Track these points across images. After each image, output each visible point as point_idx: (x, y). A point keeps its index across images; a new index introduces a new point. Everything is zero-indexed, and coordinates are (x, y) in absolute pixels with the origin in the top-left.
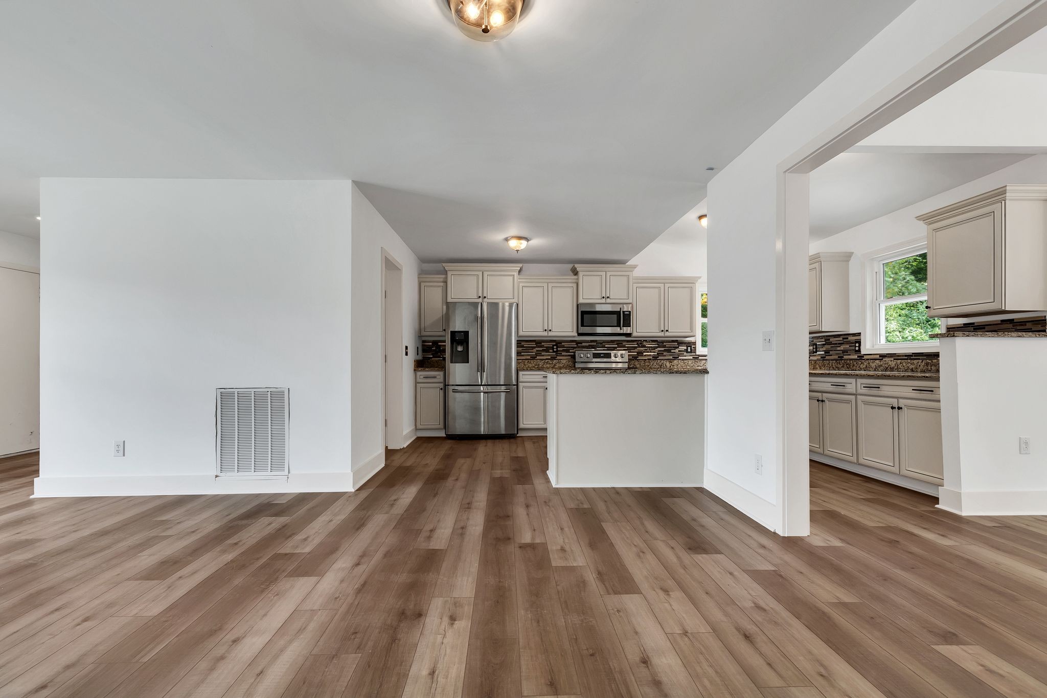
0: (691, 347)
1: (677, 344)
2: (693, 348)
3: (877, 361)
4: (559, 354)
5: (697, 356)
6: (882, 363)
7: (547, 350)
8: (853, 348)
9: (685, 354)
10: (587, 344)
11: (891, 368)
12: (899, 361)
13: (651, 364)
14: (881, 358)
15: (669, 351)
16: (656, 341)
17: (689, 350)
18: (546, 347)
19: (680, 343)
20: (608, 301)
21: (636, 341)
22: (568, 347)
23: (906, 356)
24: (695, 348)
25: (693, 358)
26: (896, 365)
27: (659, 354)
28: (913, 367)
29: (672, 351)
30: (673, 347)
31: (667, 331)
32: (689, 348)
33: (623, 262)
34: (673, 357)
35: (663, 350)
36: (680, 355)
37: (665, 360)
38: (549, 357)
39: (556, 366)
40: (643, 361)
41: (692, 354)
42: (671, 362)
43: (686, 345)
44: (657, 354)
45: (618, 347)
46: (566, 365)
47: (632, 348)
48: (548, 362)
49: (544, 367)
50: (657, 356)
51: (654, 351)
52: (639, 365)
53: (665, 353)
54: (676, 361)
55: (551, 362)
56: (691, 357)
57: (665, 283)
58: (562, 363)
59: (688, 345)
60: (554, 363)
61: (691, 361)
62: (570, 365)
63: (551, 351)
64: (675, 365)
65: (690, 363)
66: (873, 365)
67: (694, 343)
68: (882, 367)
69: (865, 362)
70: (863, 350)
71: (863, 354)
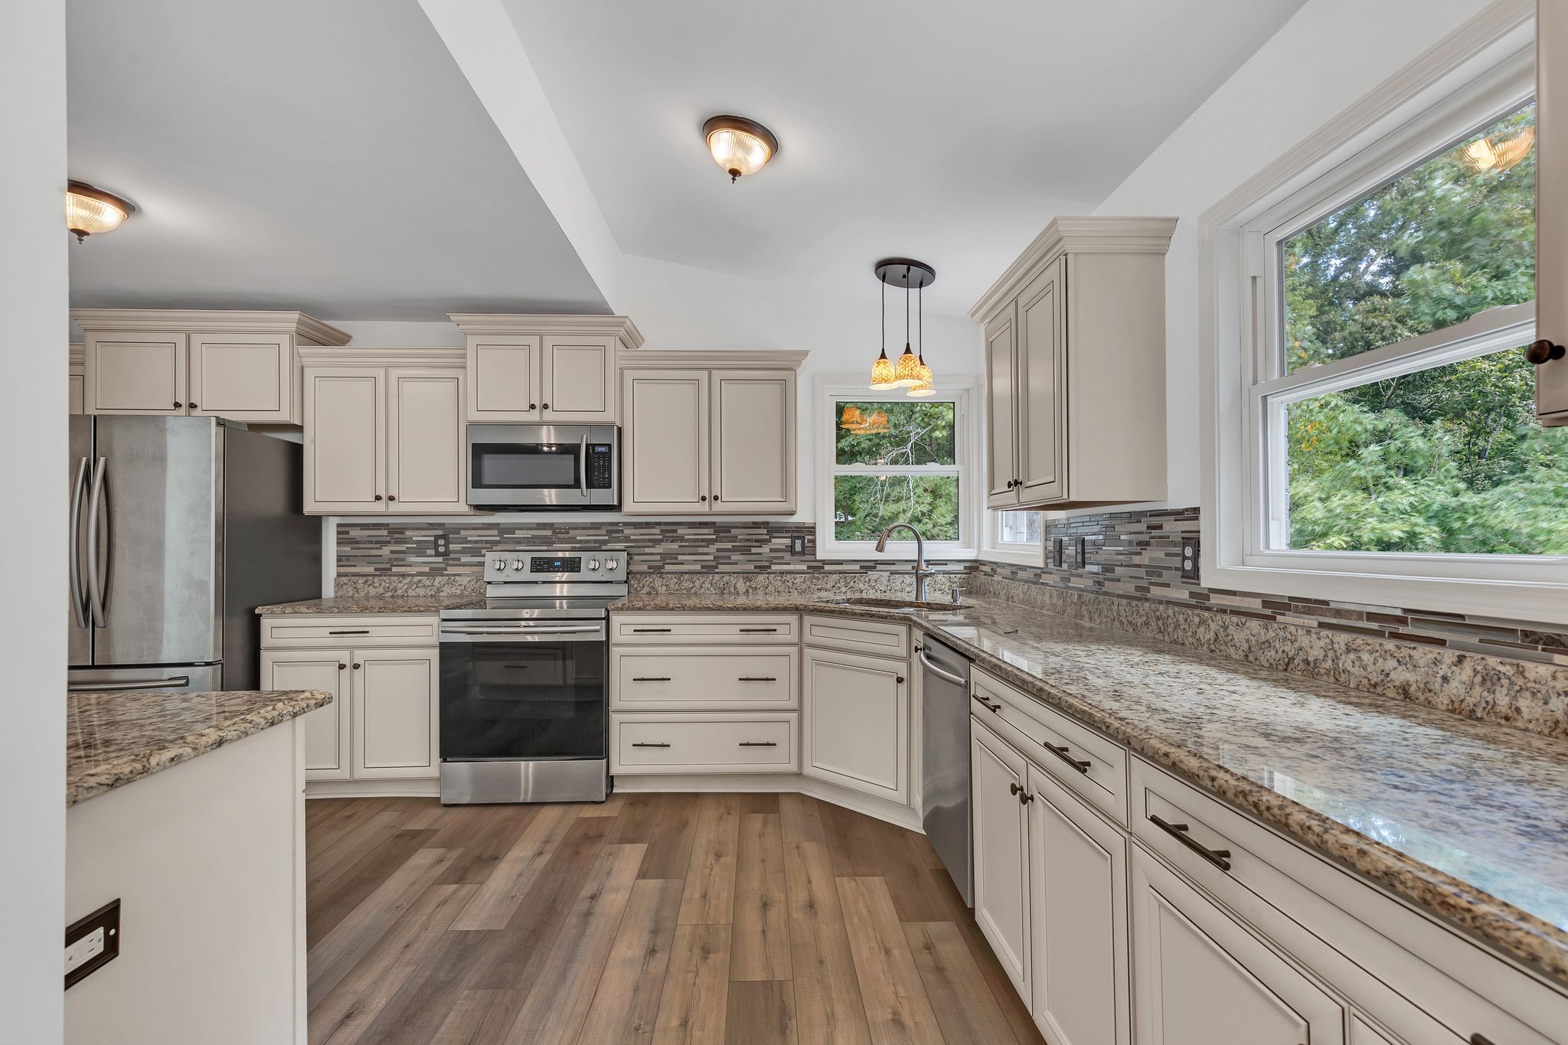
0: (803, 539)
1: (765, 531)
2: (809, 541)
3: (1254, 625)
4: (453, 559)
5: (820, 564)
6: (1271, 634)
7: (420, 549)
8: (1176, 562)
9: (787, 556)
10: (529, 534)
11: (1307, 662)
12: (1342, 639)
13: (698, 584)
14: (1269, 612)
15: (745, 550)
16: (712, 524)
17: (798, 547)
18: (418, 542)
19: (774, 530)
20: (548, 415)
21: (659, 524)
22: (477, 542)
23: (1371, 617)
24: (814, 541)
25: (809, 567)
26: (1331, 654)
27: (718, 557)
28: (1410, 677)
29: (754, 550)
30: (756, 541)
31: (717, 498)
32: (798, 543)
34: (756, 567)
35: (731, 547)
36: (774, 561)
37: (735, 575)
38: (427, 569)
39: (442, 591)
40: (676, 578)
41: (807, 557)
42: (750, 581)
43: (789, 535)
44: (712, 559)
45: (605, 542)
46: (470, 590)
47: (647, 544)
48: (420, 581)
49: (407, 596)
50: (714, 564)
51: (705, 550)
52: (664, 588)
53: (735, 557)
54: (761, 577)
55: (428, 583)
56: (804, 567)
57: (709, 370)
58: (460, 585)
59: (794, 535)
60: (436, 583)
61: (801, 575)
62: (482, 591)
63: (432, 552)
64: (759, 587)
65: (798, 580)
66: (1241, 638)
67: (812, 530)
68: (1273, 654)
69: (1210, 620)
70: (1208, 574)
71: (1208, 590)
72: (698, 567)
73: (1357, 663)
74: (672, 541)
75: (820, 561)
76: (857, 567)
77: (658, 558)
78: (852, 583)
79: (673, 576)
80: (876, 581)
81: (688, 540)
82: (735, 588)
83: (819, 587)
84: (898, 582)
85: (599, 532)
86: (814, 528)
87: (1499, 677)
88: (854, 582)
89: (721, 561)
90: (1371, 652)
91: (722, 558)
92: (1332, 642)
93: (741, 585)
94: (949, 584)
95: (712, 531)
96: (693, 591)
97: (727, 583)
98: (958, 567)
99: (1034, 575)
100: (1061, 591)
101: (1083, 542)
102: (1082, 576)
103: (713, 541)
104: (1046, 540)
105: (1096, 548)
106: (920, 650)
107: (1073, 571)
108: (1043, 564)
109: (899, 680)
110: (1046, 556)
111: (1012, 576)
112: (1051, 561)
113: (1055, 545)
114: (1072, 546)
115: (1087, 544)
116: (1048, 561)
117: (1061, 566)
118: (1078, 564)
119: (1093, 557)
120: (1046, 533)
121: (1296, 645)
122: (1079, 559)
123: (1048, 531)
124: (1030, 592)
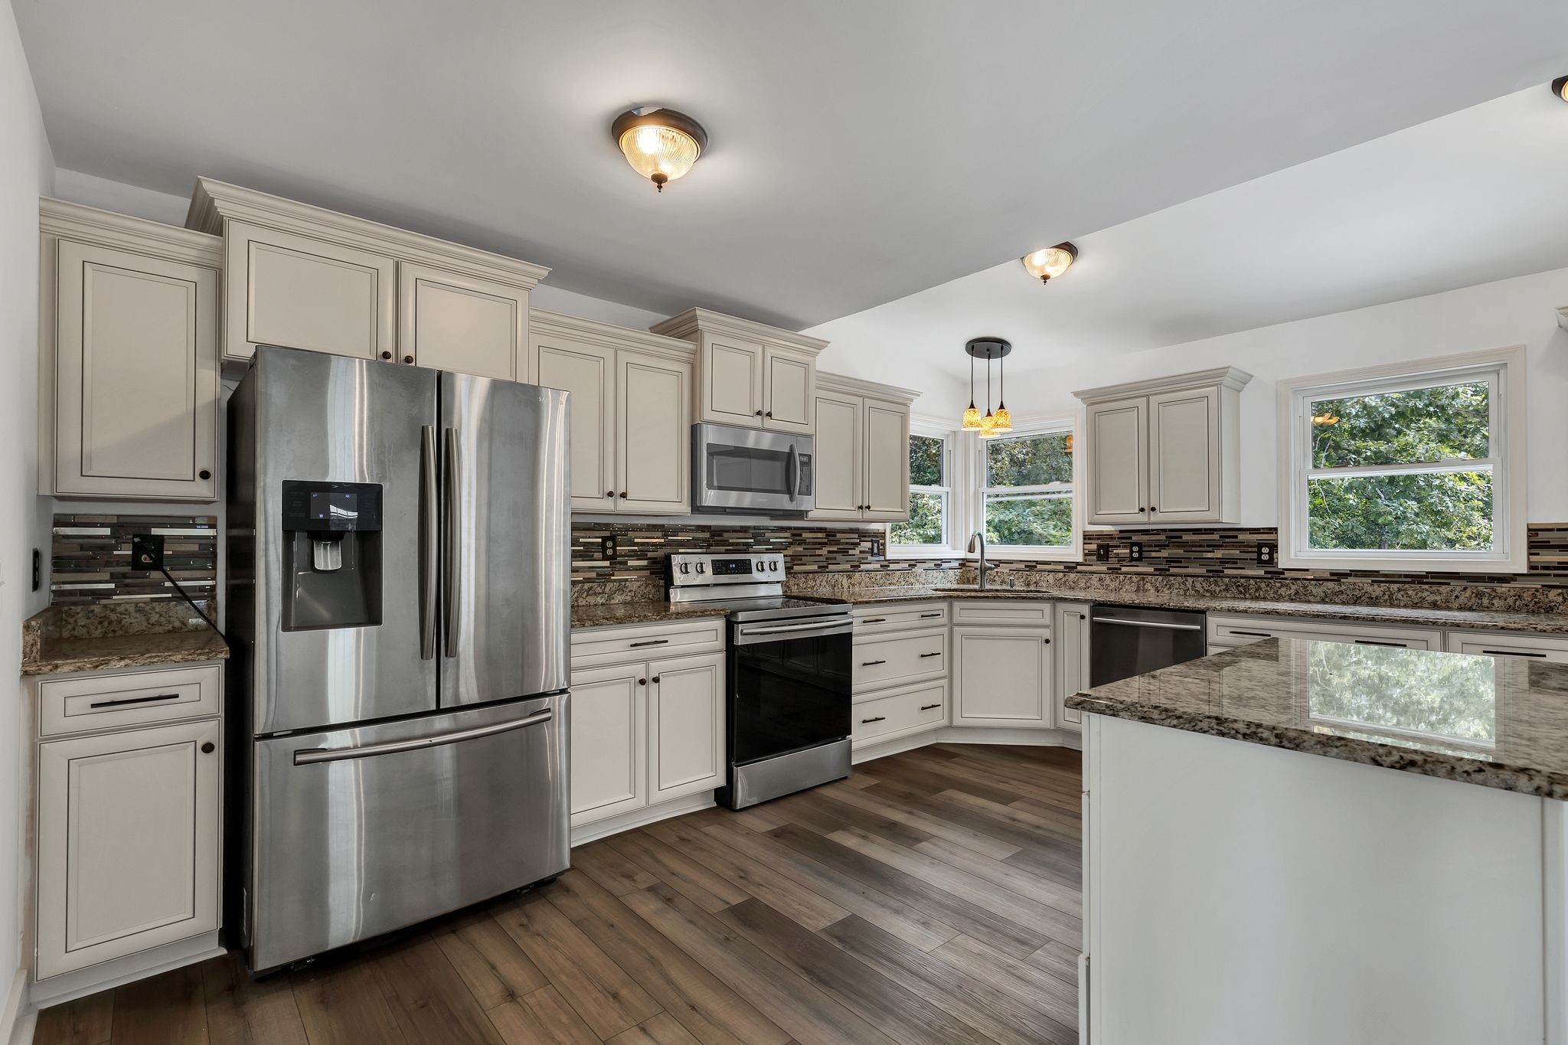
0: (878, 542)
1: (856, 536)
2: (882, 544)
3: (1328, 584)
4: (621, 563)
5: (889, 563)
7: (587, 552)
8: (1254, 555)
9: (870, 558)
10: (691, 537)
13: (817, 582)
15: (845, 552)
16: (824, 529)
17: (876, 550)
18: (584, 544)
19: (863, 535)
20: (769, 423)
22: (649, 544)
24: (884, 544)
25: (883, 566)
27: (829, 558)
29: (851, 552)
30: (852, 544)
31: (868, 508)
32: (876, 546)
33: (789, 324)
34: (852, 566)
35: (836, 549)
36: (863, 561)
37: (841, 573)
38: (593, 575)
39: (613, 598)
40: (803, 577)
41: (881, 558)
42: (850, 577)
43: (870, 539)
44: (825, 559)
46: (639, 596)
48: (590, 588)
49: (578, 606)
50: (826, 564)
51: (820, 552)
52: (796, 587)
53: (839, 557)
54: (856, 575)
55: (599, 590)
56: (880, 566)
57: (864, 397)
58: (630, 591)
59: (874, 539)
60: (607, 590)
61: (878, 572)
62: (651, 596)
63: (599, 555)
64: (855, 583)
65: (877, 577)
66: (1319, 591)
67: (883, 535)
68: (1345, 596)
69: (1291, 584)
70: (1283, 561)
71: (1284, 569)
72: (817, 567)
73: (1405, 596)
74: (799, 544)
75: (889, 560)
76: (906, 565)
80: (919, 576)
81: (809, 543)
83: (889, 582)
84: (930, 577)
85: (747, 535)
86: (884, 533)
87: (1484, 593)
89: (831, 562)
90: (1414, 590)
91: (831, 559)
92: (1389, 588)
95: (824, 535)
98: (956, 564)
99: (1065, 567)
100: (1115, 575)
101: (1139, 545)
102: (1137, 566)
103: (825, 544)
104: (1085, 544)
105: (1157, 549)
106: (1082, 617)
107: (1125, 563)
108: (1080, 560)
109: (1047, 641)
110: (1086, 555)
111: (1028, 569)
112: (1094, 558)
113: (1100, 547)
114: (1125, 547)
115: (1145, 546)
116: (1088, 558)
117: (1107, 560)
118: (1132, 559)
119: (1154, 554)
120: (1085, 539)
121: (1363, 591)
122: (1135, 555)
123: (1088, 537)
124: (1067, 578)
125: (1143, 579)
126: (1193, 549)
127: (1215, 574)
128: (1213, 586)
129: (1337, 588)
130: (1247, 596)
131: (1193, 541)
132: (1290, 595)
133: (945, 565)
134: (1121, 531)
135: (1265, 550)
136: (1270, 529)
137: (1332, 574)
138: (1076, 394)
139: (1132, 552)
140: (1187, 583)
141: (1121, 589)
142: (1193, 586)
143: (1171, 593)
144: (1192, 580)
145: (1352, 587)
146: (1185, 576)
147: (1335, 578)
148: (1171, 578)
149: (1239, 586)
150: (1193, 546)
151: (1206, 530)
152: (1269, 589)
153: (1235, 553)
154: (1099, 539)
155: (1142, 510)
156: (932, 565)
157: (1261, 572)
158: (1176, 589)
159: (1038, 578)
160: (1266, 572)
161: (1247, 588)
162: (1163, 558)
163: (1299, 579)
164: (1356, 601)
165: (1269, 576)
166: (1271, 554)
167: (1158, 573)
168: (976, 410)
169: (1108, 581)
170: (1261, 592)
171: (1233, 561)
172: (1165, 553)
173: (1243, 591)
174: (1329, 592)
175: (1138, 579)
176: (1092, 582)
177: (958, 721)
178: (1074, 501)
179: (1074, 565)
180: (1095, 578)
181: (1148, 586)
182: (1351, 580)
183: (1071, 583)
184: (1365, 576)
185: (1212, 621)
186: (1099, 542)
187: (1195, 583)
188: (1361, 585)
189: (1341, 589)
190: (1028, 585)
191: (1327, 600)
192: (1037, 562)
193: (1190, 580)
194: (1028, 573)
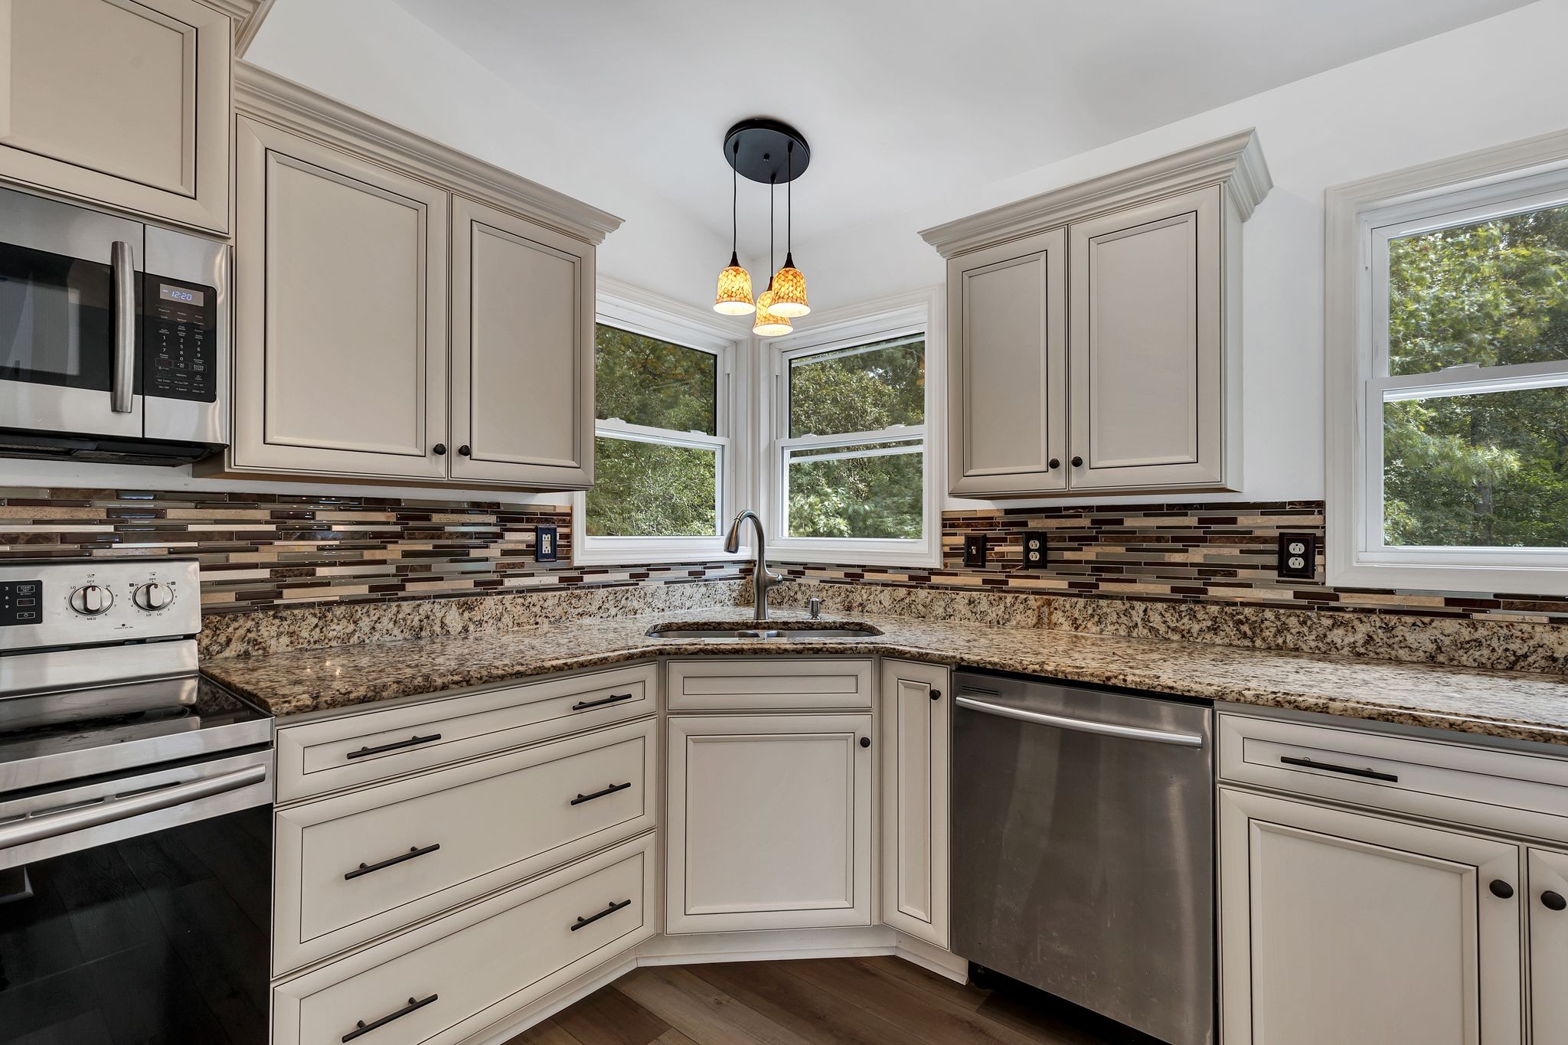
0: (553, 532)
1: (493, 519)
2: (562, 537)
5: (575, 574)
9: (528, 560)
15: (456, 554)
16: (393, 504)
17: (546, 548)
19: (510, 517)
24: (568, 537)
25: (563, 580)
27: (405, 568)
29: (474, 553)
30: (478, 536)
31: (465, 451)
32: (546, 539)
34: (477, 584)
35: (431, 548)
36: (510, 572)
37: (443, 601)
40: (315, 615)
41: (559, 564)
42: (471, 609)
43: (533, 526)
44: (394, 571)
45: (107, 540)
47: (236, 543)
50: (395, 581)
51: (378, 555)
52: (285, 640)
53: (440, 565)
54: (490, 602)
56: (553, 580)
57: (449, 192)
59: (541, 526)
61: (554, 593)
64: (485, 619)
65: (550, 603)
66: (1422, 639)
67: (566, 519)
68: (1486, 652)
69: (1356, 623)
70: (1336, 571)
71: (1336, 589)
72: (363, 590)
74: (300, 538)
75: (577, 568)
76: (624, 576)
77: (265, 573)
78: (623, 601)
79: (307, 612)
80: (653, 595)
81: (338, 536)
82: (443, 625)
83: (580, 610)
84: (678, 594)
86: (570, 515)
88: (627, 599)
89: (411, 575)
91: (413, 569)
93: (454, 619)
94: (729, 593)
95: (392, 516)
96: (354, 640)
97: (428, 617)
98: (735, 571)
99: (911, 578)
100: (997, 594)
101: (1041, 536)
102: (1038, 578)
103: (396, 537)
104: (944, 535)
105: (1075, 544)
106: (935, 695)
107: (1014, 572)
108: (935, 562)
109: (865, 743)
110: (946, 555)
111: (849, 580)
112: (960, 561)
113: (970, 540)
114: (1015, 542)
115: (1053, 539)
116: (950, 561)
117: (983, 566)
118: (1028, 564)
119: (1068, 555)
120: (944, 526)
121: (1531, 643)
122: (1034, 557)
123: (949, 523)
124: (913, 598)
125: (1049, 603)
126: (1145, 545)
127: (1190, 596)
128: (1186, 620)
129: (1466, 634)
130: (1258, 643)
131: (1144, 530)
132: (1353, 646)
133: (710, 573)
134: (1008, 512)
135: (1297, 548)
136: (1308, 504)
137: (1449, 602)
138: (928, 235)
139: (1027, 550)
140: (1133, 613)
141: (1008, 620)
142: (1146, 620)
143: (1102, 631)
144: (1143, 607)
145: (1505, 631)
146: (1130, 598)
147: (1459, 610)
148: (1103, 603)
149: (1241, 622)
150: (1145, 539)
151: (1170, 506)
152: (1305, 629)
153: (1230, 553)
154: (968, 526)
155: (1054, 464)
156: (683, 573)
157: (1287, 595)
158: (1112, 623)
159: (865, 597)
160: (1297, 595)
161: (1257, 628)
162: (1087, 562)
163: (1371, 611)
164: (1514, 664)
165: (1305, 602)
166: (1308, 557)
167: (1076, 591)
168: (741, 269)
169: (984, 606)
170: (1289, 637)
171: (1228, 570)
172: (1089, 553)
173: (1249, 633)
174: (1447, 641)
175: (1039, 603)
176: (955, 606)
177: (677, 923)
178: (925, 459)
179: (926, 574)
180: (961, 598)
181: (1058, 616)
182: (1496, 615)
183: (920, 607)
184: (1533, 608)
185: (1232, 726)
186: (969, 531)
187: (1150, 613)
188: (1527, 628)
189: (1476, 635)
190: (849, 609)
191: (1441, 658)
192: (866, 568)
193: (1140, 607)
194: (849, 587)
